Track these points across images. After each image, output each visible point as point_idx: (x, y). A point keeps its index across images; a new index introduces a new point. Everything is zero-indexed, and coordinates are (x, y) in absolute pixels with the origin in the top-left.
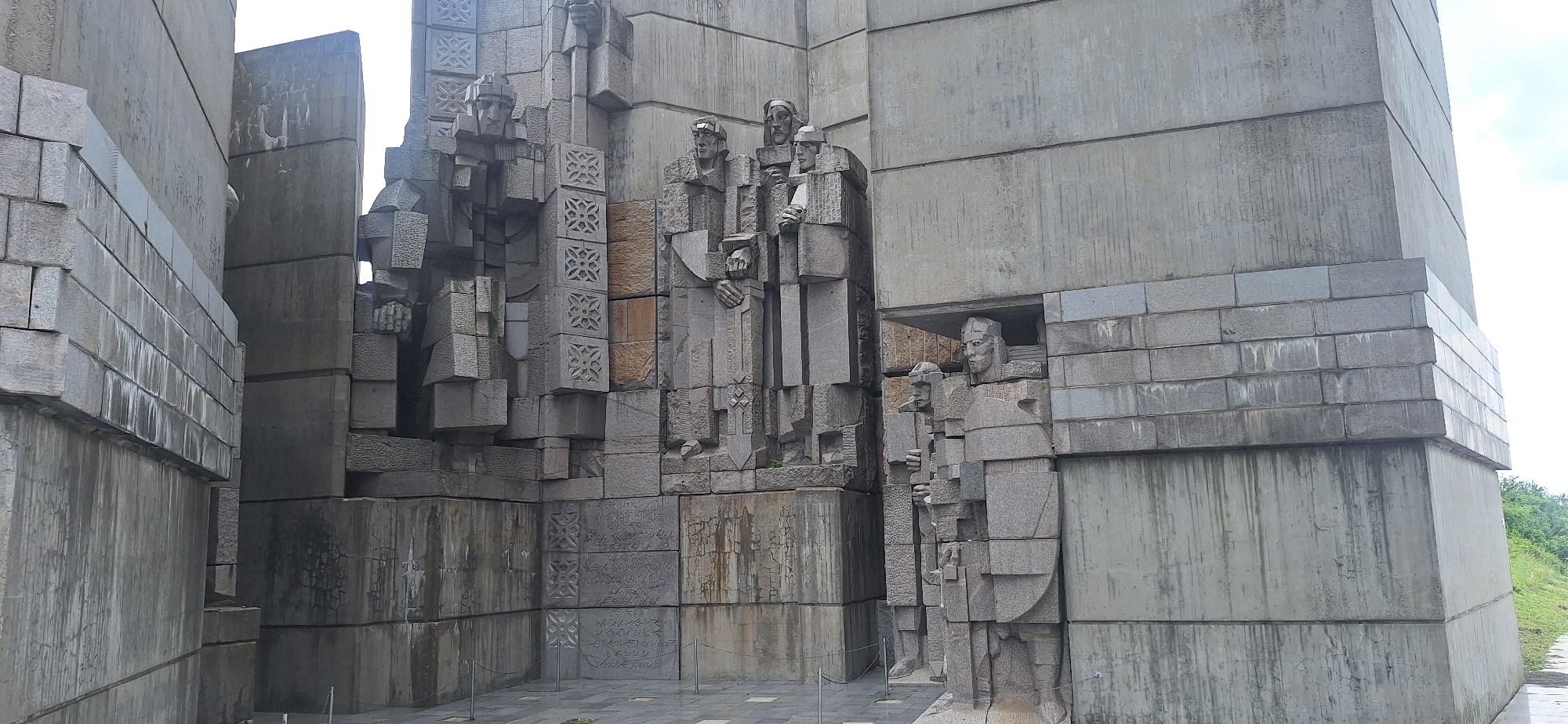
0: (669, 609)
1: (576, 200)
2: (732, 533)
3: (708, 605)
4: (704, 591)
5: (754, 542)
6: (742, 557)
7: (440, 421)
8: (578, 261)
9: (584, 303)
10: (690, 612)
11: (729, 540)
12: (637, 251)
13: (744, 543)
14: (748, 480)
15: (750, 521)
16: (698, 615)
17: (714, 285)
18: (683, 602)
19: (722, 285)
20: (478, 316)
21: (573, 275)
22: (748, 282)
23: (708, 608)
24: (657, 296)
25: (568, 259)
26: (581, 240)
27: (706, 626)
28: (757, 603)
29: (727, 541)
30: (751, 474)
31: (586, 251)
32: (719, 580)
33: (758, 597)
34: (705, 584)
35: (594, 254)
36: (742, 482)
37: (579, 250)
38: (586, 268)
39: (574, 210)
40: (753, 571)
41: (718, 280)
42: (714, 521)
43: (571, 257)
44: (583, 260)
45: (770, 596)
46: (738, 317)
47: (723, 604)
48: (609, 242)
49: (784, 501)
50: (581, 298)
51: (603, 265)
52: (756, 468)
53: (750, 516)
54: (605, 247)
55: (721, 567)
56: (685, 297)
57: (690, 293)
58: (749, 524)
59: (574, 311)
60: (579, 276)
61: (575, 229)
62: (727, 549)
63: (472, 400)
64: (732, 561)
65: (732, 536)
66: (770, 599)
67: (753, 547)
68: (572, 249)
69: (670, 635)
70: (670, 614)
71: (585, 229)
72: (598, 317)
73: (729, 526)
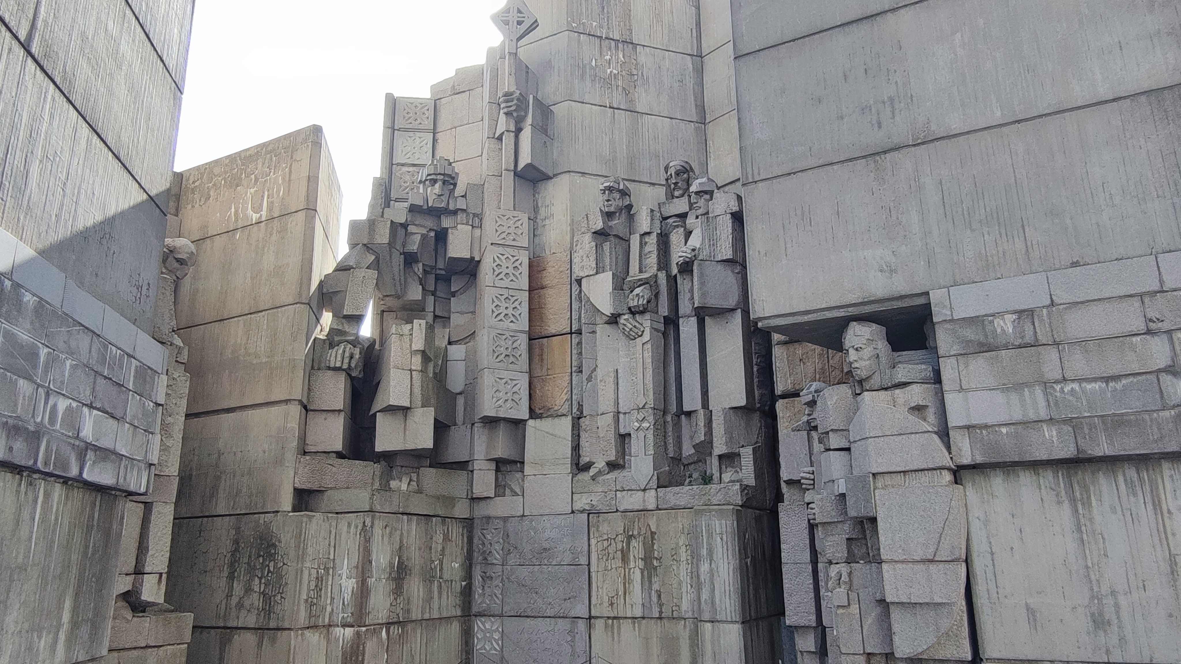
0: (580, 621)
1: (503, 255)
2: (637, 549)
3: (615, 618)
4: (612, 604)
5: (656, 559)
6: (646, 573)
7: (380, 446)
8: (504, 305)
9: (507, 341)
10: (599, 624)
11: (634, 556)
12: (555, 296)
13: (648, 559)
14: (650, 499)
15: (653, 538)
16: (606, 626)
17: (618, 319)
18: (593, 614)
19: (625, 319)
20: (414, 353)
21: (499, 318)
22: (647, 316)
23: (615, 621)
24: (571, 333)
25: (495, 304)
26: (507, 288)
27: (613, 638)
28: (660, 618)
29: (632, 557)
30: (653, 492)
31: (510, 297)
32: (625, 594)
33: (661, 612)
34: (613, 597)
35: (516, 300)
36: (644, 501)
37: (504, 297)
38: (510, 311)
39: (501, 263)
40: (656, 586)
41: (619, 315)
42: (620, 538)
43: (497, 302)
44: (507, 305)
45: (673, 611)
46: (639, 347)
47: (629, 618)
48: (529, 291)
49: (683, 520)
50: (504, 337)
51: (524, 309)
52: (658, 487)
53: (653, 534)
54: (527, 293)
55: (627, 581)
56: (594, 332)
57: (598, 329)
58: (652, 541)
59: (498, 348)
60: (504, 319)
61: (502, 279)
62: (632, 565)
63: (405, 425)
64: (637, 576)
65: (636, 552)
66: (672, 614)
67: (655, 563)
68: (499, 296)
69: (581, 645)
70: (581, 625)
71: (510, 279)
72: (519, 353)
73: (634, 543)
